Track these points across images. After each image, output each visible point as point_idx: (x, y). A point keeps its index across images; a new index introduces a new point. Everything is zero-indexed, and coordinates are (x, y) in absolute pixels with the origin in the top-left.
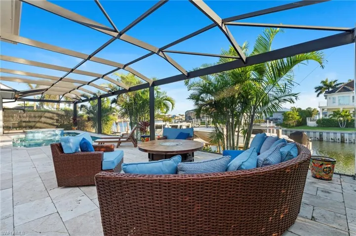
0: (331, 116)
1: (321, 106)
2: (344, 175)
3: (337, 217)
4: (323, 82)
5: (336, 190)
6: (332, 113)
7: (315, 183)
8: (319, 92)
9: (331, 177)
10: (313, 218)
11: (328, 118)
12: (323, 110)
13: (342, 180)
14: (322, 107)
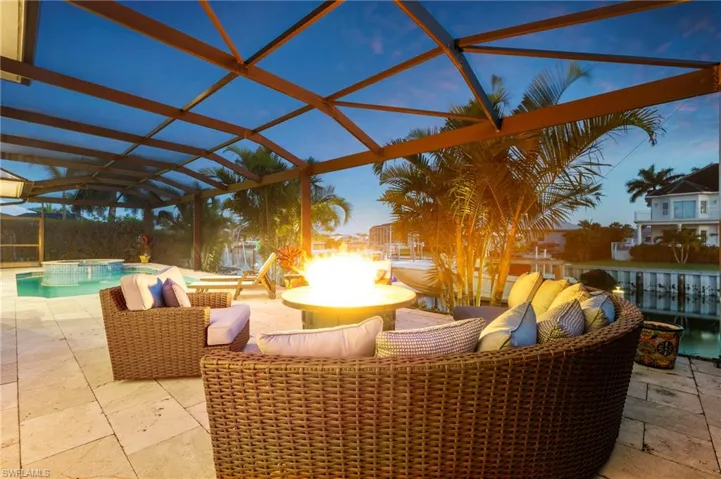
0: (659, 241)
1: (639, 219)
2: (698, 358)
3: (694, 444)
4: (643, 172)
5: (686, 389)
6: (661, 235)
7: (641, 374)
8: (635, 192)
9: (673, 362)
10: (645, 448)
11: (653, 243)
12: (643, 227)
13: (694, 367)
14: (640, 222)
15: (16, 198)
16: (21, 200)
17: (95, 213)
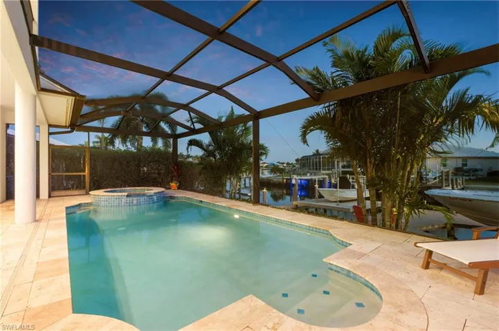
15: (65, 127)
16: (69, 130)
17: (128, 144)
